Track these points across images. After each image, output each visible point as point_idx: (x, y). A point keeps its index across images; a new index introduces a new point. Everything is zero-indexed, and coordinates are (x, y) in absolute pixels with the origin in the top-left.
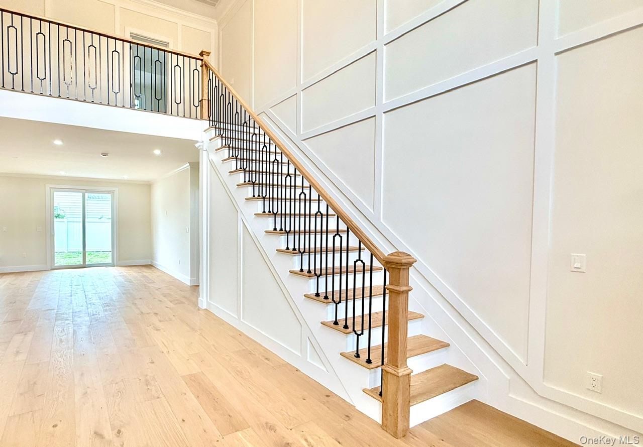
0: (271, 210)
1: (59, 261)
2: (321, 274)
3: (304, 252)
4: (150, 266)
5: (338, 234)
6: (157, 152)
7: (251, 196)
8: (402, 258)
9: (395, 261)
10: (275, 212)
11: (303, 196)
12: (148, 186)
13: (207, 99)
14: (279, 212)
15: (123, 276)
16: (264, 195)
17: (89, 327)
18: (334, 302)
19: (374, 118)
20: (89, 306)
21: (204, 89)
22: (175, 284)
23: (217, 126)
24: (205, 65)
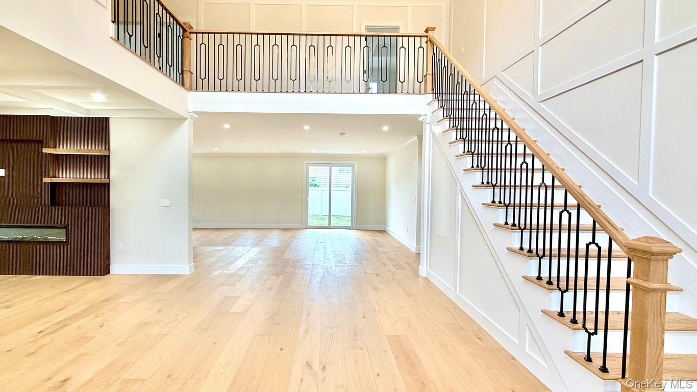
0: (490, 181)
1: (311, 222)
2: (544, 255)
3: (525, 228)
4: (383, 231)
5: (565, 210)
6: (386, 128)
7: (469, 166)
8: (653, 245)
9: (641, 248)
10: (494, 184)
11: (524, 166)
12: (383, 159)
13: (431, 73)
14: (499, 183)
15: (358, 238)
16: (483, 166)
17: (322, 278)
18: (560, 289)
19: (641, 63)
20: (326, 261)
21: (429, 63)
22: (402, 249)
23: (440, 98)
24: (430, 41)
